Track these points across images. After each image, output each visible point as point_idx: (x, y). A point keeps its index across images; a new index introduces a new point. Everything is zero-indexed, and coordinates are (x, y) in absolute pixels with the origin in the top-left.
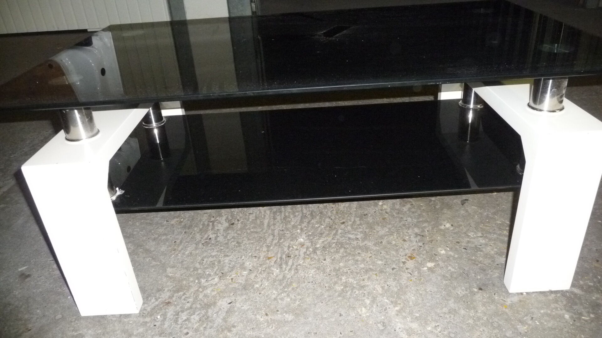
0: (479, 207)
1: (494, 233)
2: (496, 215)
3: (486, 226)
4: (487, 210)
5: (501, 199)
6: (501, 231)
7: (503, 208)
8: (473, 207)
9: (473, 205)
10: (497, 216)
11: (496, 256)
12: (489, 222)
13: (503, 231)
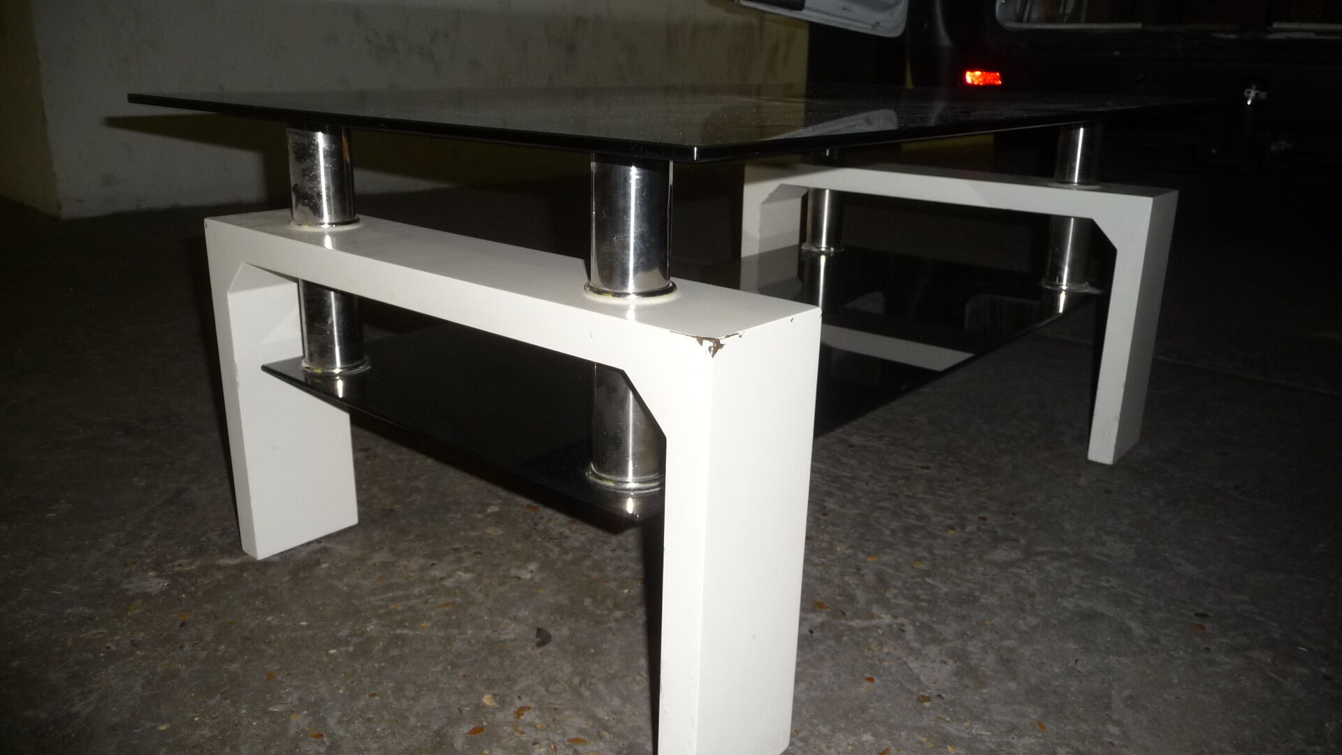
0: (498, 642)
1: (421, 595)
2: (443, 638)
3: (447, 605)
4: (473, 642)
5: (458, 686)
6: (409, 604)
7: (437, 664)
8: (512, 636)
9: (515, 640)
10: (439, 636)
11: (394, 559)
12: (447, 614)
13: (404, 608)
